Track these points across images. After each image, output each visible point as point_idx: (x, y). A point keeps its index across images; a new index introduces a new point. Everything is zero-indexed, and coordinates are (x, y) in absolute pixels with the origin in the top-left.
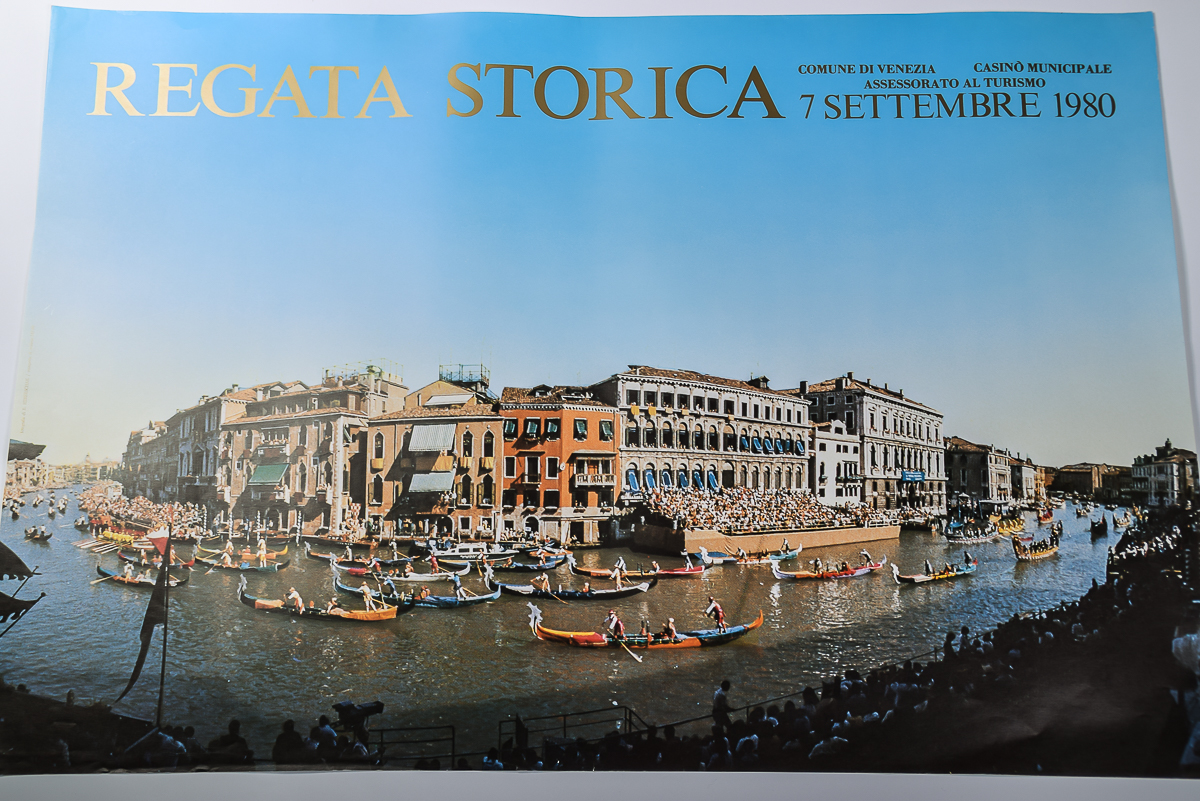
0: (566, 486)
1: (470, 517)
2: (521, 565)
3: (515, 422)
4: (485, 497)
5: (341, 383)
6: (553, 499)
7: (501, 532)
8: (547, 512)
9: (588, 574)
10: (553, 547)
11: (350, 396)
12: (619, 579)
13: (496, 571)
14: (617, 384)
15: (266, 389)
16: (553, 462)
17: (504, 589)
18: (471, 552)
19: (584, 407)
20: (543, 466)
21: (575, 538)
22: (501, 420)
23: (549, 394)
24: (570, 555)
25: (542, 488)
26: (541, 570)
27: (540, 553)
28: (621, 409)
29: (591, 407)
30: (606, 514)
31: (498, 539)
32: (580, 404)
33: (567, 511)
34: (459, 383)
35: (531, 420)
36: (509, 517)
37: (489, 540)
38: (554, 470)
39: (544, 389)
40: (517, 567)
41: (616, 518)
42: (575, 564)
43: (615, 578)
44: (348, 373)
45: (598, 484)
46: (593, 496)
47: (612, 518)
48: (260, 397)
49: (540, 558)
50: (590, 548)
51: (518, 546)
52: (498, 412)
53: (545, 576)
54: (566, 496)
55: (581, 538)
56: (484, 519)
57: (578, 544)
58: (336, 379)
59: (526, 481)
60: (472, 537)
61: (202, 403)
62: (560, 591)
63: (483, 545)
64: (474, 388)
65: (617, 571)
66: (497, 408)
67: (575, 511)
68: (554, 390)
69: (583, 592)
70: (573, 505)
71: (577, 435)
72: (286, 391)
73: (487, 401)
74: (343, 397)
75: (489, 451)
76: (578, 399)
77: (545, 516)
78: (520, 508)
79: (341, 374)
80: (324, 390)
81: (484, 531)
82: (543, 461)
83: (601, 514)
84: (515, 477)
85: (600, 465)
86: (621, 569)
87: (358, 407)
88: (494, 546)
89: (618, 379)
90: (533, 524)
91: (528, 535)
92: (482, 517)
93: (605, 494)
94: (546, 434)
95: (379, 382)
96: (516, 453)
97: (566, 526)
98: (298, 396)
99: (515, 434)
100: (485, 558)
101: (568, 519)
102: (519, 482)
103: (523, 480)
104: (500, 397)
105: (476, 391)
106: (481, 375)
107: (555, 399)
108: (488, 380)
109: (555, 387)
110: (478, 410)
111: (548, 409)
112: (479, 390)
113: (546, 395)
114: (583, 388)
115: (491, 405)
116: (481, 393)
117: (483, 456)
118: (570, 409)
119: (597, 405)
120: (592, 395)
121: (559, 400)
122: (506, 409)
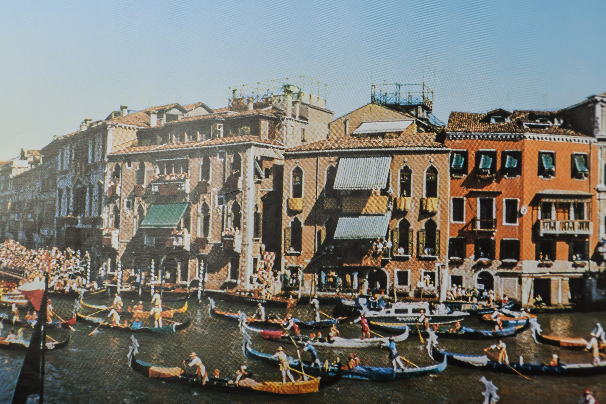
0: (527, 234)
1: (409, 271)
2: (471, 330)
3: (465, 154)
4: (427, 246)
5: (251, 107)
6: (512, 249)
7: (447, 290)
8: (504, 265)
9: (557, 343)
10: (512, 309)
11: (263, 122)
12: (596, 351)
13: (441, 337)
14: (594, 109)
15: (161, 112)
16: (512, 205)
17: (451, 360)
18: (410, 313)
19: (552, 137)
20: (499, 209)
21: (539, 299)
22: (447, 152)
23: (508, 120)
24: (533, 320)
25: (497, 235)
26: (497, 338)
27: (496, 316)
28: (599, 140)
29: (561, 137)
30: (579, 270)
31: (443, 298)
32: (547, 132)
33: (529, 266)
34: (395, 107)
35: (485, 153)
36: (456, 272)
37: (432, 299)
38: (513, 214)
39: (501, 114)
40: (467, 333)
41: (593, 274)
42: (539, 330)
43: (592, 350)
44: (261, 93)
45: (570, 232)
46: (562, 247)
47: (587, 274)
48: (154, 122)
49: (496, 323)
50: (559, 312)
51: (468, 307)
52: (443, 143)
53: (502, 345)
54: (528, 246)
55: (547, 299)
56: (425, 274)
57: (544, 306)
58: (245, 101)
59: (478, 227)
60: (411, 295)
61: (84, 128)
62: (521, 363)
63: (425, 305)
64: (413, 112)
65: (594, 341)
66: (442, 137)
67: (540, 266)
68: (513, 115)
69: (550, 366)
70: (537, 258)
71: (542, 171)
72: (185, 116)
73: (430, 128)
74: (254, 122)
75: (432, 189)
76: (544, 127)
77: (501, 270)
78: (470, 260)
79: (251, 95)
80: (231, 114)
81: (425, 288)
82: (499, 203)
83: (573, 270)
84: (464, 222)
85: (572, 209)
86: (599, 339)
87: (272, 136)
88: (438, 306)
89: (596, 102)
90: (487, 281)
91: (481, 294)
92: (423, 271)
93: (578, 245)
94: (504, 171)
95: (298, 105)
96: (466, 192)
97: (528, 284)
98: (199, 121)
99: (464, 170)
100: (427, 320)
101: (531, 275)
102: (470, 229)
103: (474, 226)
104: (446, 123)
105: (416, 116)
106: (423, 96)
107: (515, 127)
108: (431, 103)
109: (514, 112)
110: (418, 139)
111: (506, 139)
112: (421, 115)
113: (504, 121)
114: (551, 113)
115: (435, 134)
116: (422, 119)
117: (424, 197)
118: (534, 138)
119: (568, 134)
120: (562, 121)
121: (520, 128)
122: (454, 138)
